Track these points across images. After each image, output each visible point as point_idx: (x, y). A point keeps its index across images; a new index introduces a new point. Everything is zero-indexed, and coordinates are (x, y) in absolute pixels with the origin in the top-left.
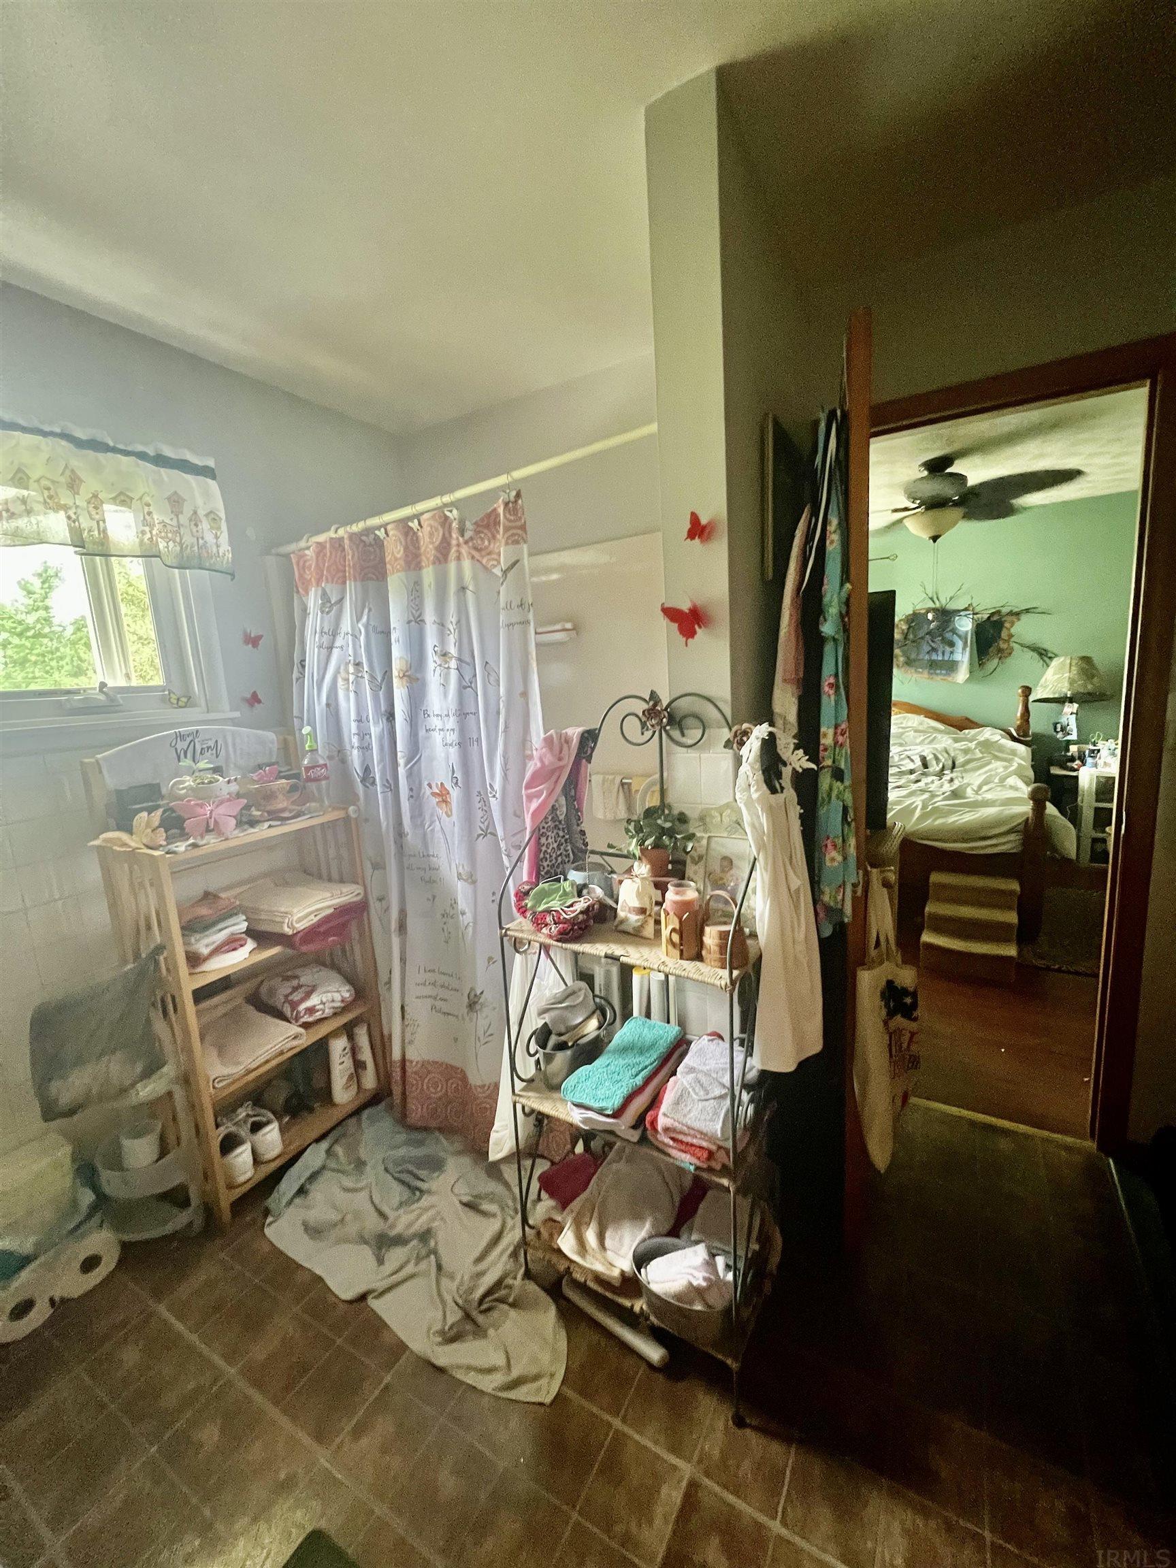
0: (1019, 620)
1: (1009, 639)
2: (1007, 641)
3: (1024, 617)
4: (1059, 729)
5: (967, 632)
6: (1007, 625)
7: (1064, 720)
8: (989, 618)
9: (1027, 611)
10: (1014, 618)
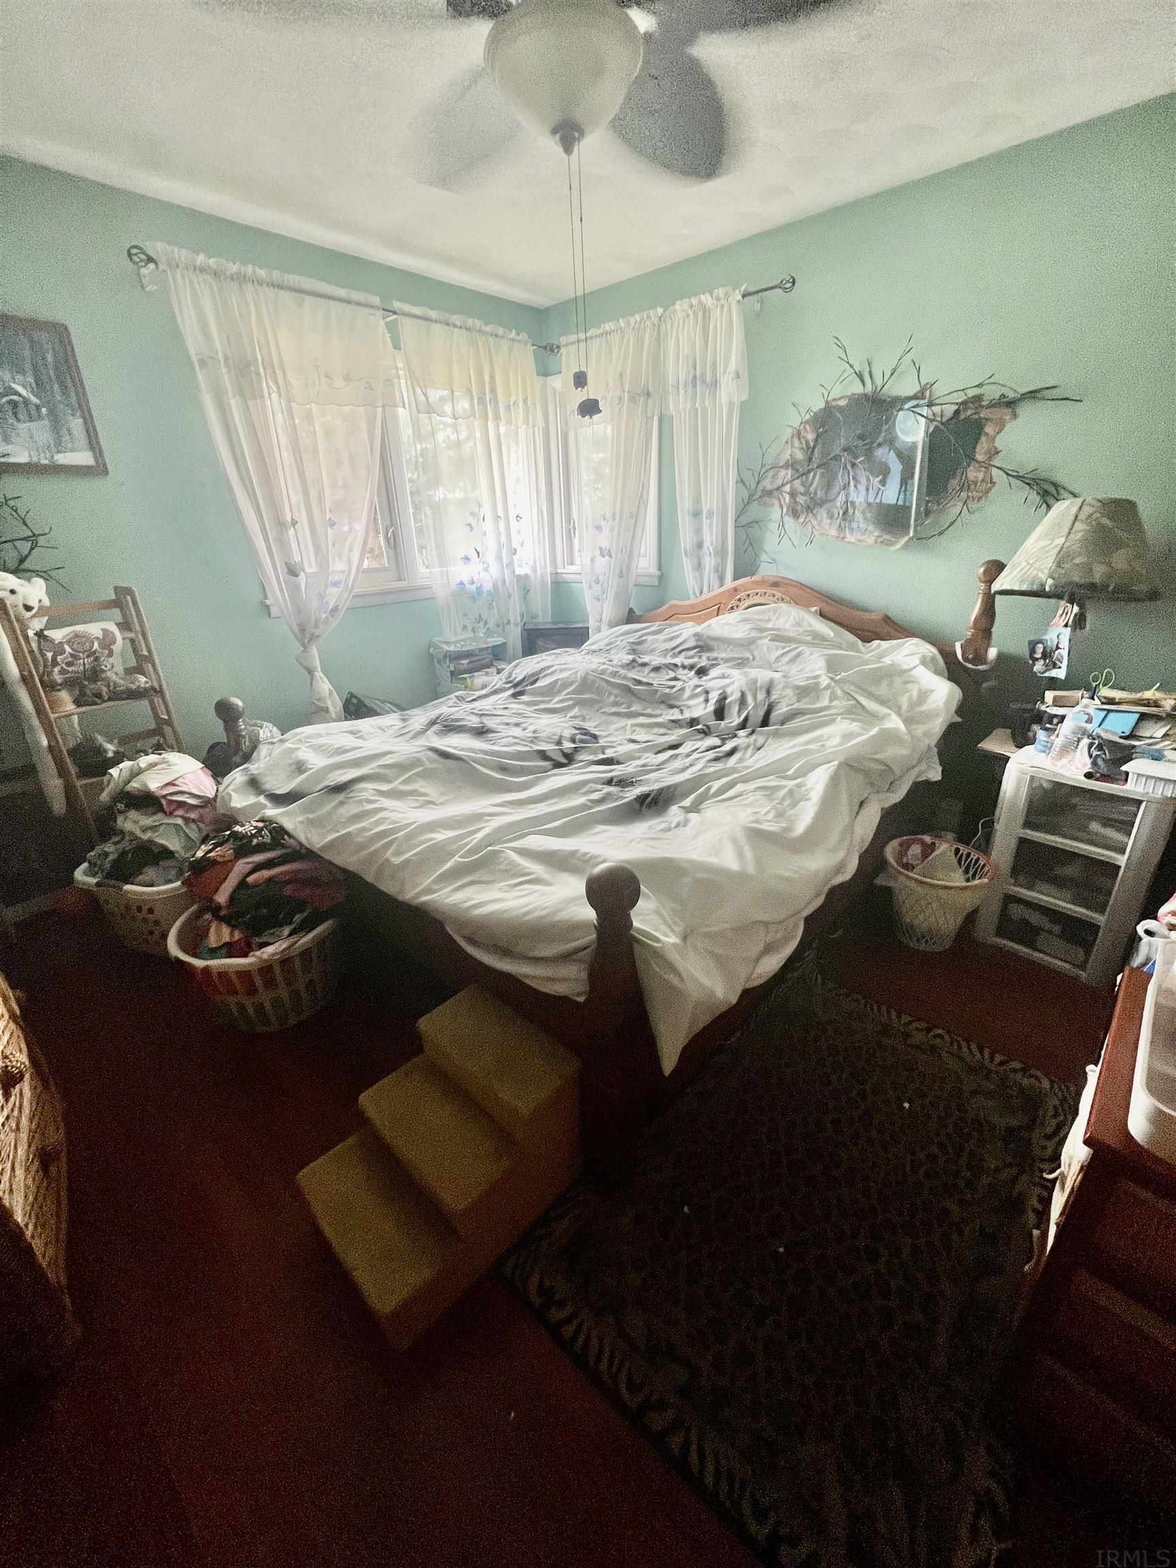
0: (1015, 416)
1: (990, 458)
2: (986, 465)
3: (1027, 411)
4: (1038, 655)
5: (914, 445)
6: (989, 429)
7: (1051, 637)
8: (957, 412)
9: (1033, 395)
10: (1006, 413)
